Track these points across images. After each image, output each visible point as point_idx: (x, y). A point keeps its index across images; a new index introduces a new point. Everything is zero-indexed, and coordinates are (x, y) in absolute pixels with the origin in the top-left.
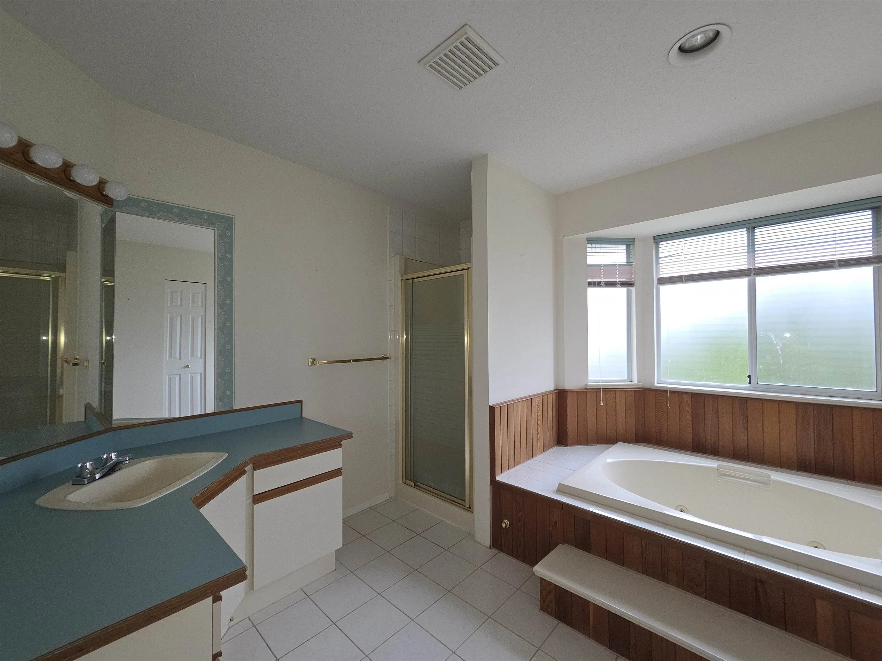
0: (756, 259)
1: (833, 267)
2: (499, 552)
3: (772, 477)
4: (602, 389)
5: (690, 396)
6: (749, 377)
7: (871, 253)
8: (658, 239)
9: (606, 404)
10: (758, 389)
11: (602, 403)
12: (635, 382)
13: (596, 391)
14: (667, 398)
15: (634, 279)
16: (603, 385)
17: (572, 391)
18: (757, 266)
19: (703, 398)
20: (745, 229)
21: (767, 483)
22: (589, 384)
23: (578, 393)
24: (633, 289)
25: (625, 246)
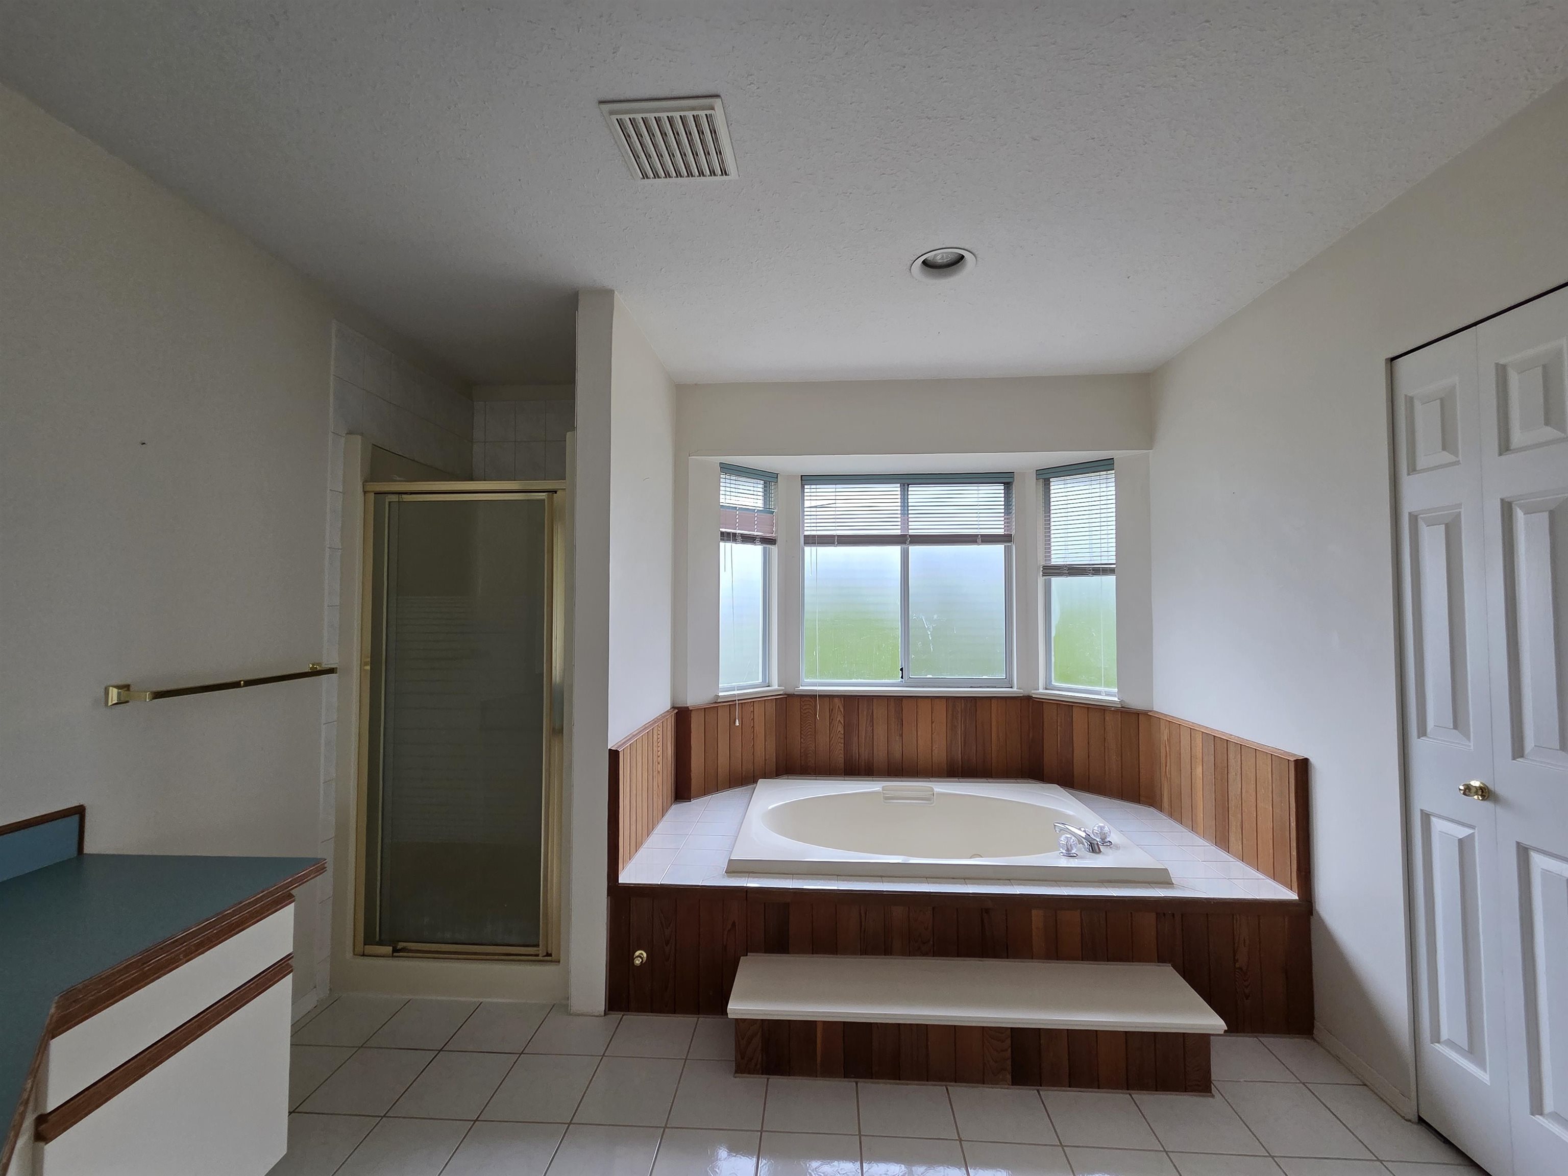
0: (910, 523)
1: (976, 542)
2: (623, 1015)
3: (935, 790)
4: (738, 700)
5: (842, 699)
6: (902, 670)
7: (1003, 530)
8: (807, 479)
9: (742, 723)
10: (913, 684)
11: (737, 724)
12: (775, 686)
13: (731, 705)
14: (815, 707)
15: (775, 534)
16: (739, 695)
17: (698, 710)
18: (911, 532)
19: (857, 700)
20: (899, 485)
21: (929, 798)
22: (721, 694)
23: (706, 710)
24: (774, 549)
25: (762, 482)
